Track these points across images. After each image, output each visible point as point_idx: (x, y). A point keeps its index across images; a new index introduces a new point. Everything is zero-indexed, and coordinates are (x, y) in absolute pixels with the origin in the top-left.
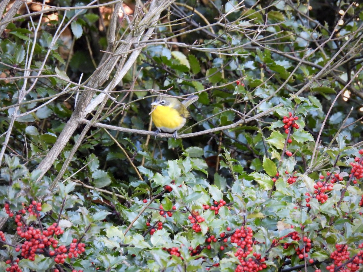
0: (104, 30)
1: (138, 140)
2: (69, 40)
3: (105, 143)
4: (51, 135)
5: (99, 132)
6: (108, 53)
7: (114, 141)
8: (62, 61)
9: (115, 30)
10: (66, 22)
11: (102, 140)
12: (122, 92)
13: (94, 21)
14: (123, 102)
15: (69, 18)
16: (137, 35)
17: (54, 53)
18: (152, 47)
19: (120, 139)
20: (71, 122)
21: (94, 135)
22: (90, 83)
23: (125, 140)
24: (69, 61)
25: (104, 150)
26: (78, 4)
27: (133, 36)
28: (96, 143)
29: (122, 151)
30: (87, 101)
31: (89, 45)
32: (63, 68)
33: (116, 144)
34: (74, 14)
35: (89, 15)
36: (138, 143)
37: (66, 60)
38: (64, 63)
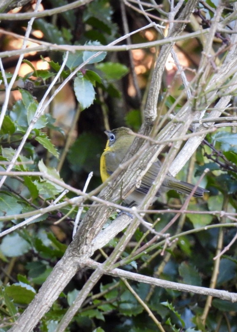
0: (137, 96)
1: (188, 308)
2: (70, 112)
3: (126, 310)
4: (25, 288)
5: (115, 288)
6: (141, 139)
7: (143, 306)
8: (53, 151)
9: (157, 93)
10: (64, 76)
11: (119, 303)
12: (166, 214)
13: (119, 78)
14: (166, 233)
15: (71, 69)
16: (201, 108)
17: (38, 135)
18: (225, 134)
19: (155, 304)
20: (64, 263)
21: (107, 293)
22: (104, 192)
23: (164, 306)
24: (66, 149)
25: (122, 322)
26: (90, 43)
27: (194, 110)
28: (108, 310)
29: (157, 327)
30: (97, 226)
31: (106, 121)
32: (55, 164)
33: (145, 313)
34: (82, 62)
35: (110, 64)
36: (188, 312)
37: (60, 148)
38: (57, 155)
